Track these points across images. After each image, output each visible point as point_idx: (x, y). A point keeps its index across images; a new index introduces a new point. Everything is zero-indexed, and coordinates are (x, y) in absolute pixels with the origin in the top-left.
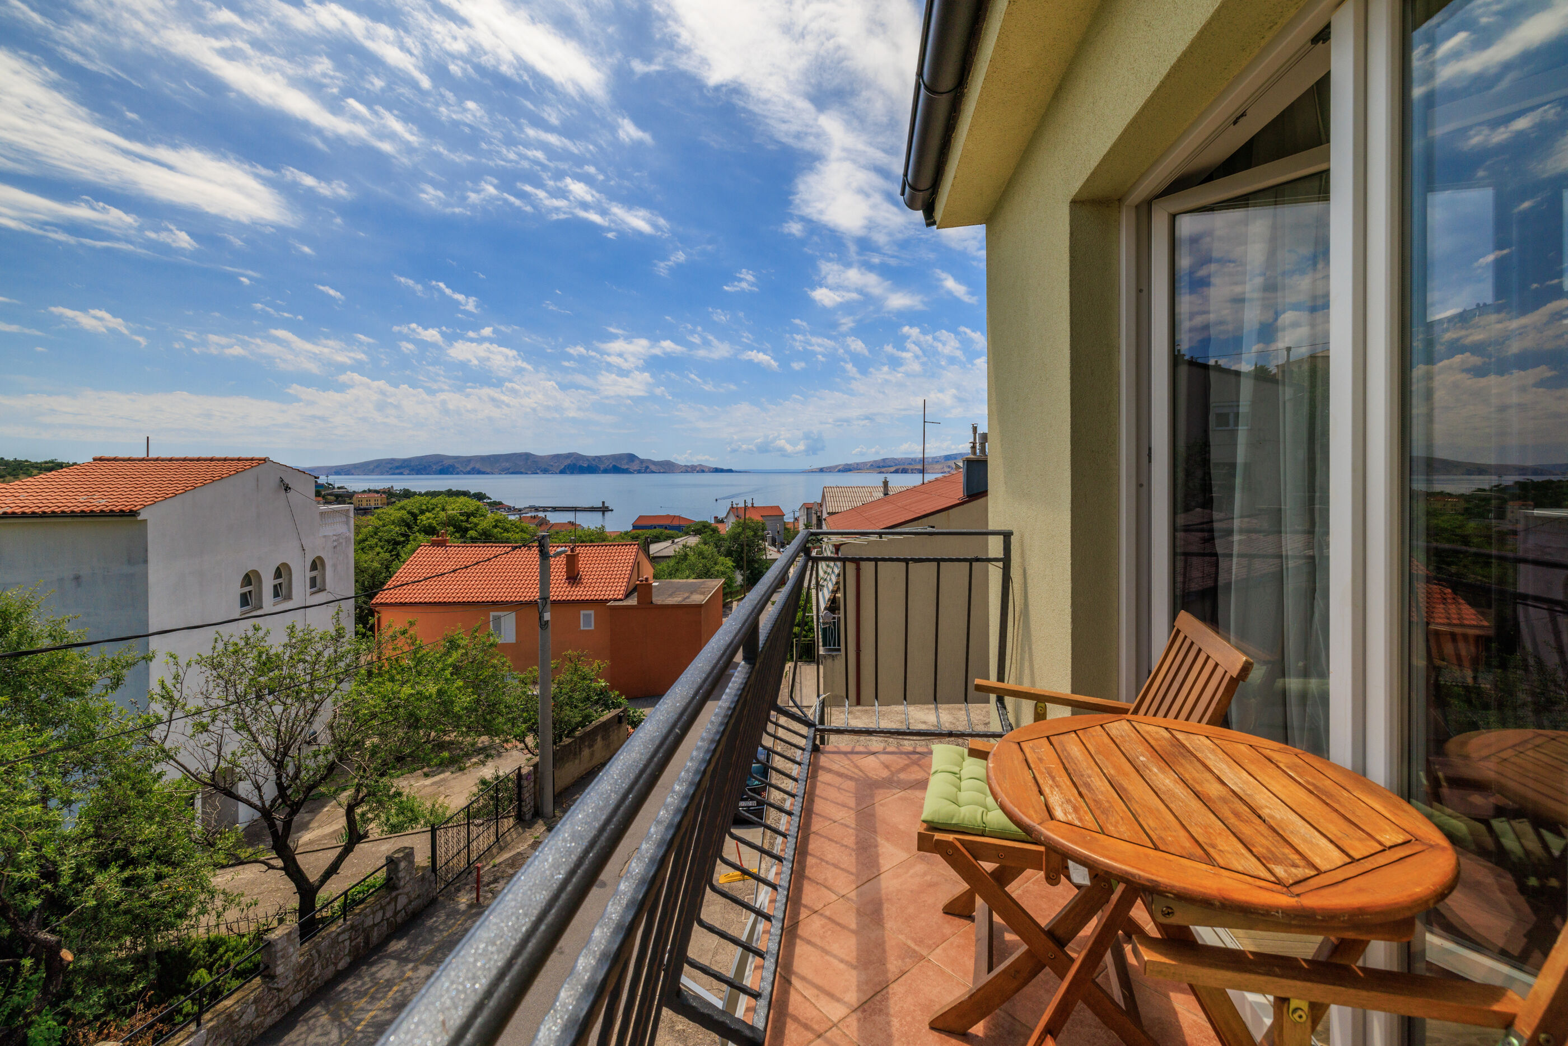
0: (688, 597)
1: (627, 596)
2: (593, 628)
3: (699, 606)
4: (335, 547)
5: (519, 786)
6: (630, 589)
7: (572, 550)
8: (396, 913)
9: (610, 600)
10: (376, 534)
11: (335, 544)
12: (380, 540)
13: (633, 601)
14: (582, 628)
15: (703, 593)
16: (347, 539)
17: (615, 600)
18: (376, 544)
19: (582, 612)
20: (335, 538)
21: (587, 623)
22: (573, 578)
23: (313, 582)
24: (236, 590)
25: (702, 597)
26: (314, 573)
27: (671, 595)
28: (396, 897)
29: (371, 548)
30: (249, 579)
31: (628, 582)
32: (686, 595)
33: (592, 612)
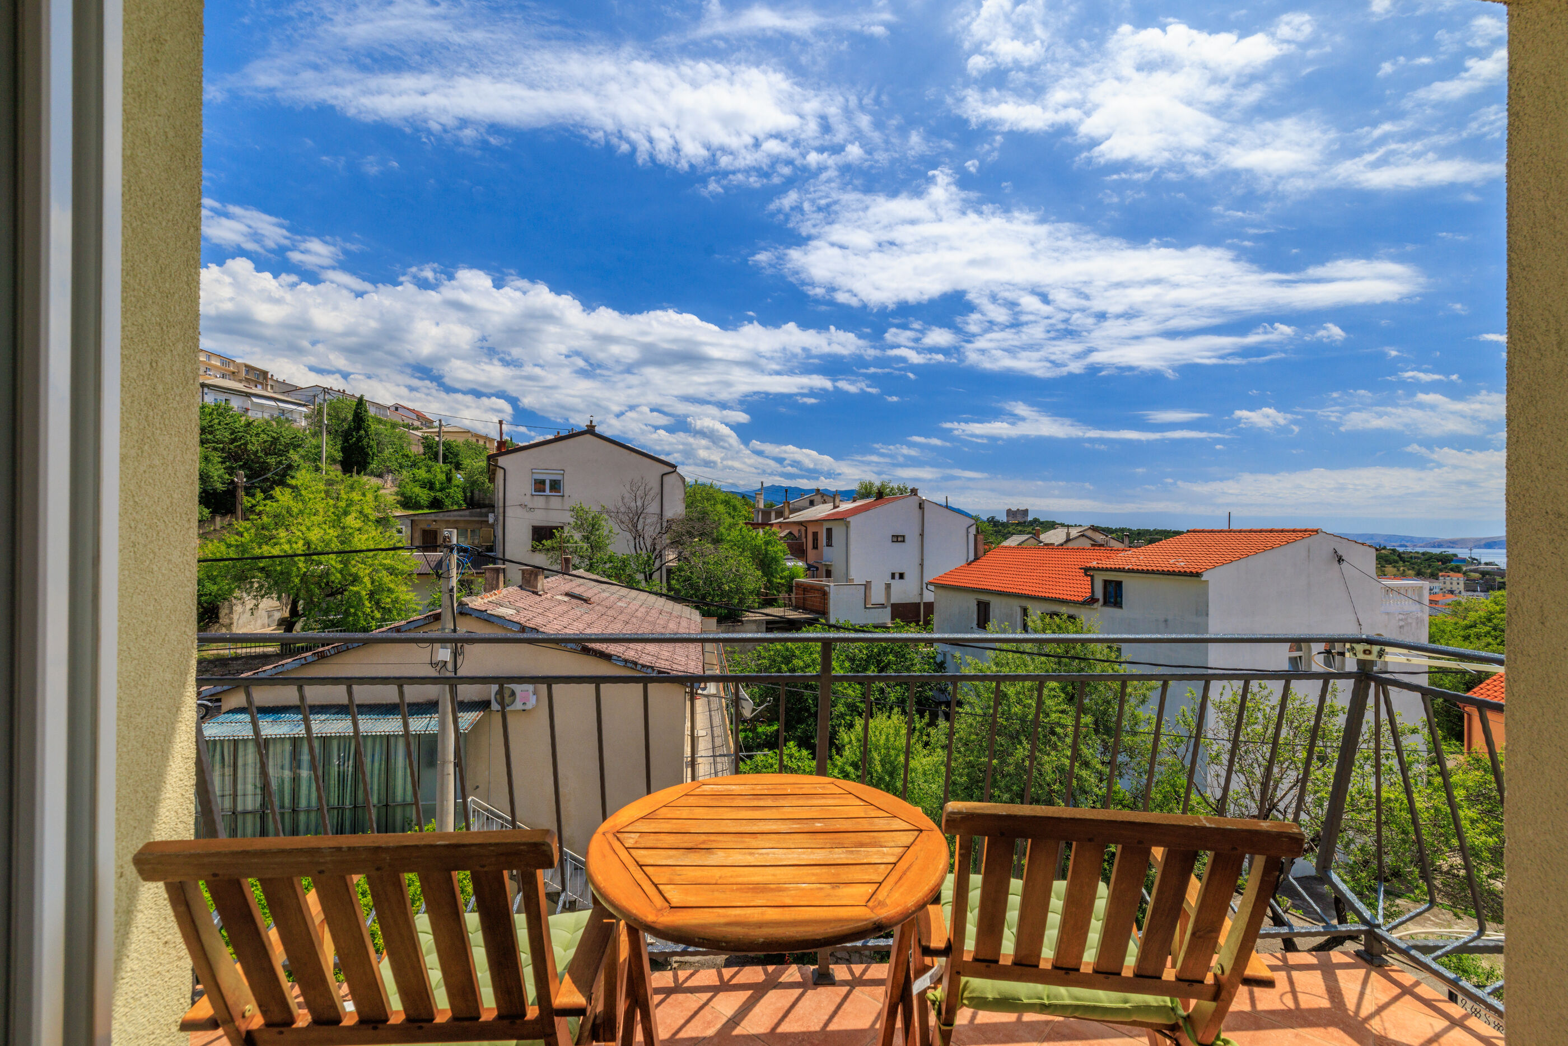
4: (1401, 627)
10: (1490, 620)
11: (1401, 623)
12: (1495, 629)
16: (1419, 621)
18: (1489, 633)
20: (1401, 616)
29: (1478, 637)
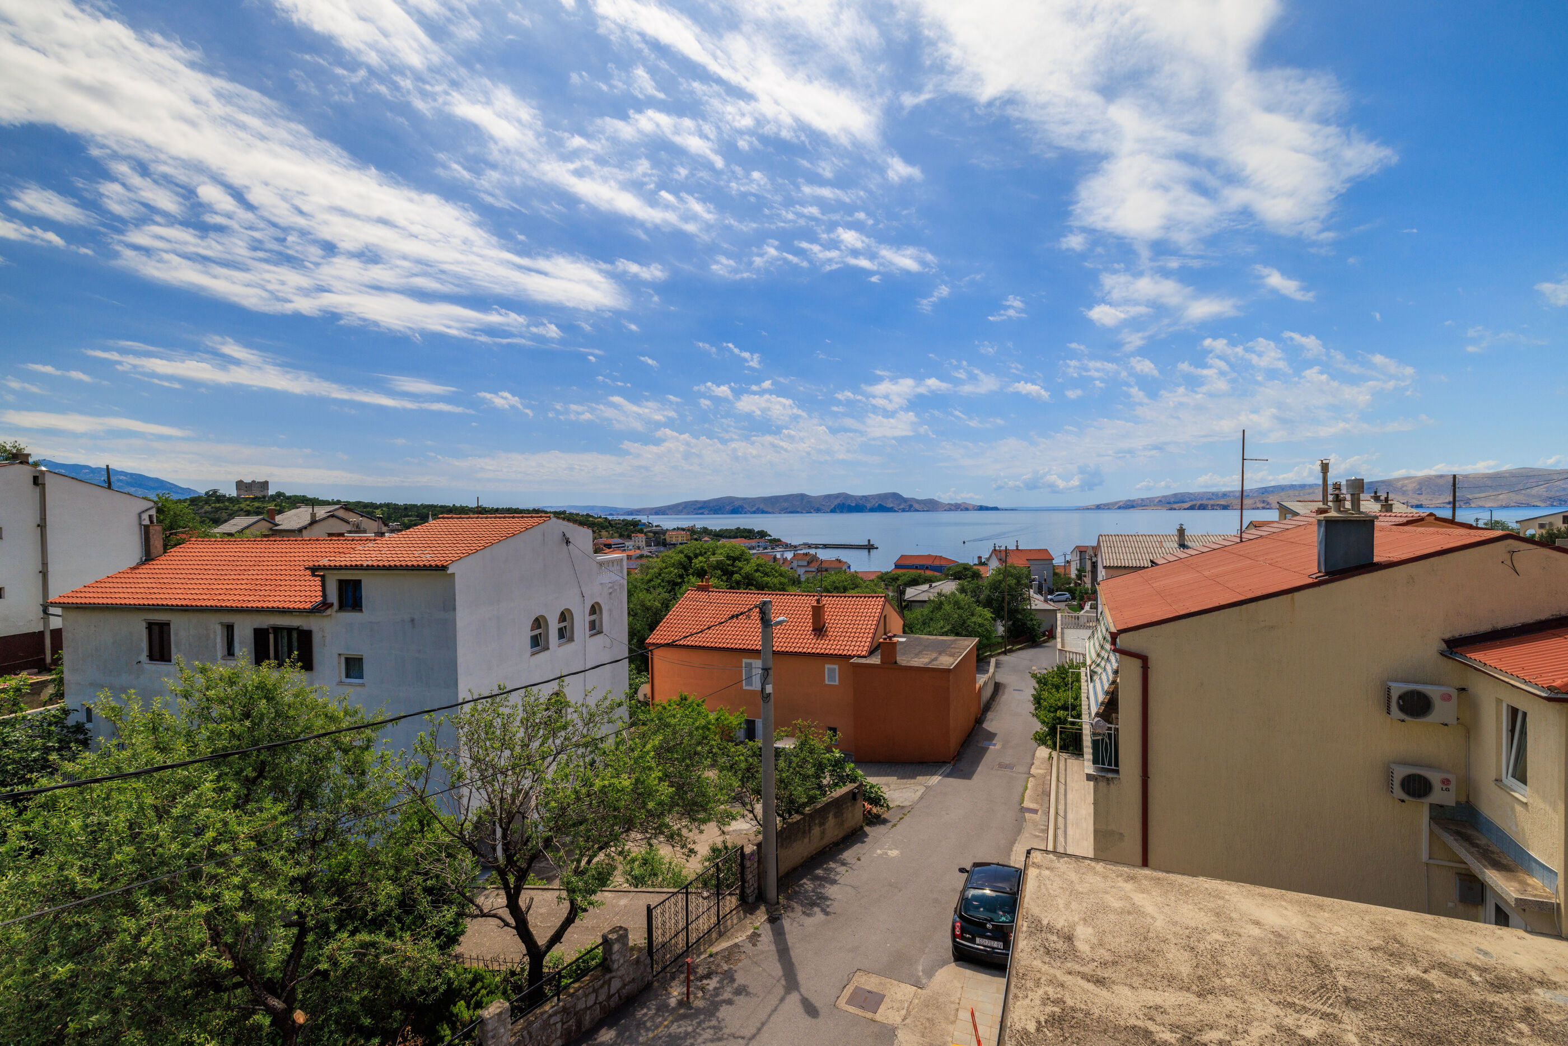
0: (935, 659)
1: (871, 653)
2: (837, 683)
3: (948, 671)
4: (610, 594)
5: (742, 866)
6: (875, 644)
7: (818, 601)
8: (610, 997)
9: (854, 656)
13: (876, 660)
14: (827, 682)
15: (952, 655)
17: (859, 656)
19: (827, 666)
20: (610, 585)
21: (832, 678)
22: (819, 630)
23: (593, 625)
24: (527, 634)
25: (951, 660)
26: (593, 617)
27: (917, 655)
28: (610, 979)
30: (539, 623)
31: (873, 638)
32: (934, 655)
33: (836, 667)
